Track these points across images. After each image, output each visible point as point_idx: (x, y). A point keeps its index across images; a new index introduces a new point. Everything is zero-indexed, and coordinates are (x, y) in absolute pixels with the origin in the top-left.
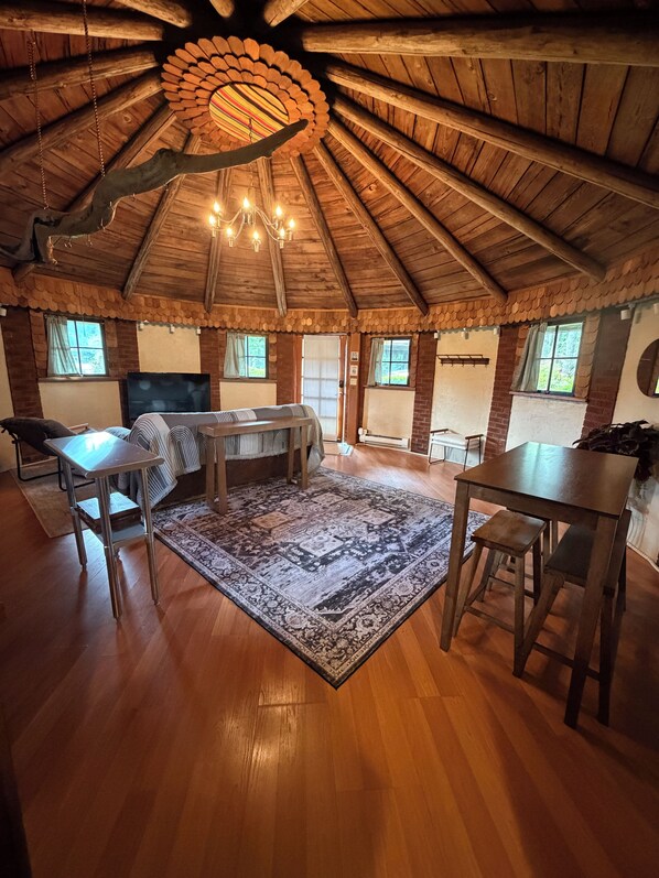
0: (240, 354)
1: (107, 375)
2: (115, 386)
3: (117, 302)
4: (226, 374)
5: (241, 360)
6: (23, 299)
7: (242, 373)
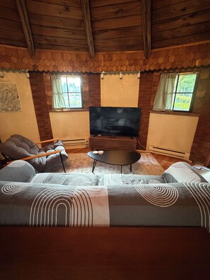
0: (169, 91)
1: (83, 108)
2: (87, 115)
3: (87, 61)
4: (155, 108)
5: (169, 96)
6: (35, 66)
7: (169, 107)
